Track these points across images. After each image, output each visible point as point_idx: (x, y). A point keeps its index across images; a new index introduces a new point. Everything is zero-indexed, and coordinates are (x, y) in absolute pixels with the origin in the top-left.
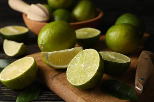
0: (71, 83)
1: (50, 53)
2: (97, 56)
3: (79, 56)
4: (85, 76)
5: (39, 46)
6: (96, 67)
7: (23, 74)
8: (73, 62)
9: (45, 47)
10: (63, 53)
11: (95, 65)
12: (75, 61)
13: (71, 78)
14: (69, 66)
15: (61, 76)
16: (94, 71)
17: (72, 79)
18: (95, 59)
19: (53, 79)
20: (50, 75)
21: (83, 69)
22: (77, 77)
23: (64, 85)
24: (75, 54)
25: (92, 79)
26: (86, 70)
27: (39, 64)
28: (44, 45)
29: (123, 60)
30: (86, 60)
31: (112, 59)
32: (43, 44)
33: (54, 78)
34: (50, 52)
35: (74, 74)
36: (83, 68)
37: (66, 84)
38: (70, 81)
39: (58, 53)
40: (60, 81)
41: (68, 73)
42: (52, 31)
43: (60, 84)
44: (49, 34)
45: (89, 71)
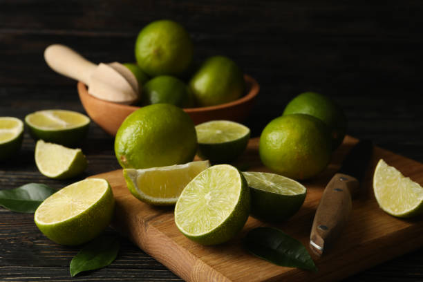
0: (184, 231)
1: (141, 171)
2: (237, 179)
3: (202, 178)
4: (211, 218)
5: (118, 156)
6: (233, 200)
7: (86, 211)
8: (189, 191)
9: (131, 159)
10: (168, 172)
11: (232, 196)
12: (192, 189)
13: (183, 222)
14: (181, 199)
15: (162, 219)
16: (229, 209)
17: (186, 223)
18: (232, 185)
19: (146, 225)
20: (139, 217)
21: (207, 204)
22: (196, 219)
23: (169, 236)
24: (192, 174)
25: (224, 223)
26: (214, 206)
27: (117, 194)
28: (129, 155)
29: (291, 189)
30: (215, 186)
31: (269, 188)
32: (127, 151)
33: (149, 223)
34: (142, 168)
35: (190, 214)
36: (208, 202)
37: (173, 236)
38: (181, 229)
39: (160, 173)
40: (161, 230)
41: (178, 212)
42: (146, 126)
43: (161, 234)
44: (140, 132)
45: (220, 209)
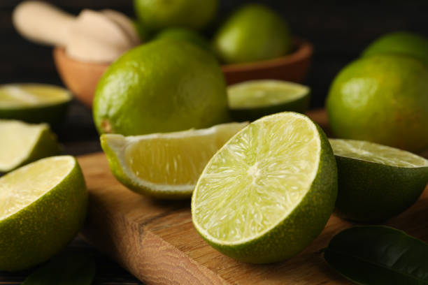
0: (209, 237)
1: (133, 139)
2: (311, 134)
3: (240, 141)
4: (264, 208)
5: (98, 121)
6: (306, 171)
8: (218, 164)
9: (118, 124)
10: (180, 141)
11: (303, 164)
12: (224, 160)
13: (207, 221)
14: (204, 179)
15: (170, 222)
16: (300, 189)
17: (213, 222)
18: (300, 145)
19: (141, 232)
20: (130, 219)
21: (254, 183)
22: (233, 213)
23: (182, 249)
25: (291, 216)
26: (267, 186)
28: (114, 119)
30: (266, 151)
32: (112, 112)
33: (146, 228)
34: (135, 134)
35: (220, 205)
36: (254, 179)
37: (190, 248)
38: (204, 232)
39: (164, 141)
40: (166, 238)
41: (197, 202)
42: (143, 69)
43: (168, 245)
44: (133, 78)
45: (279, 190)
